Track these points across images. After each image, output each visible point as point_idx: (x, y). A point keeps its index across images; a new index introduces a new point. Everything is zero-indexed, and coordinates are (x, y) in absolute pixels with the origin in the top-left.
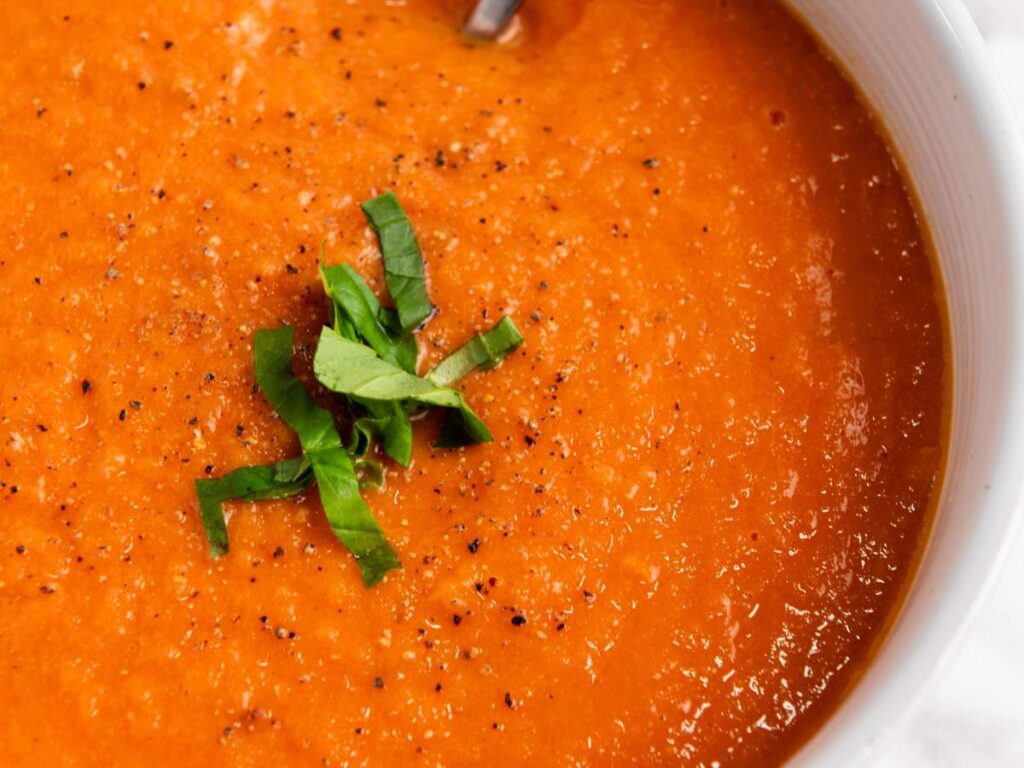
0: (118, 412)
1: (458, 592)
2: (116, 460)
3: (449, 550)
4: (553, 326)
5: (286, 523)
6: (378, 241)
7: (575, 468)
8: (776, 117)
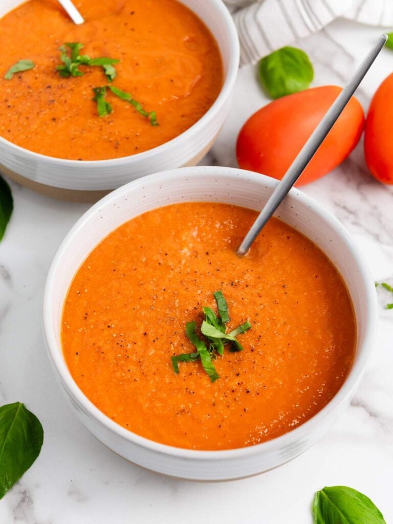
0: (153, 340)
1: (234, 384)
2: (152, 352)
3: (232, 374)
4: (259, 324)
5: (193, 367)
6: (217, 302)
7: (263, 357)
8: (317, 277)
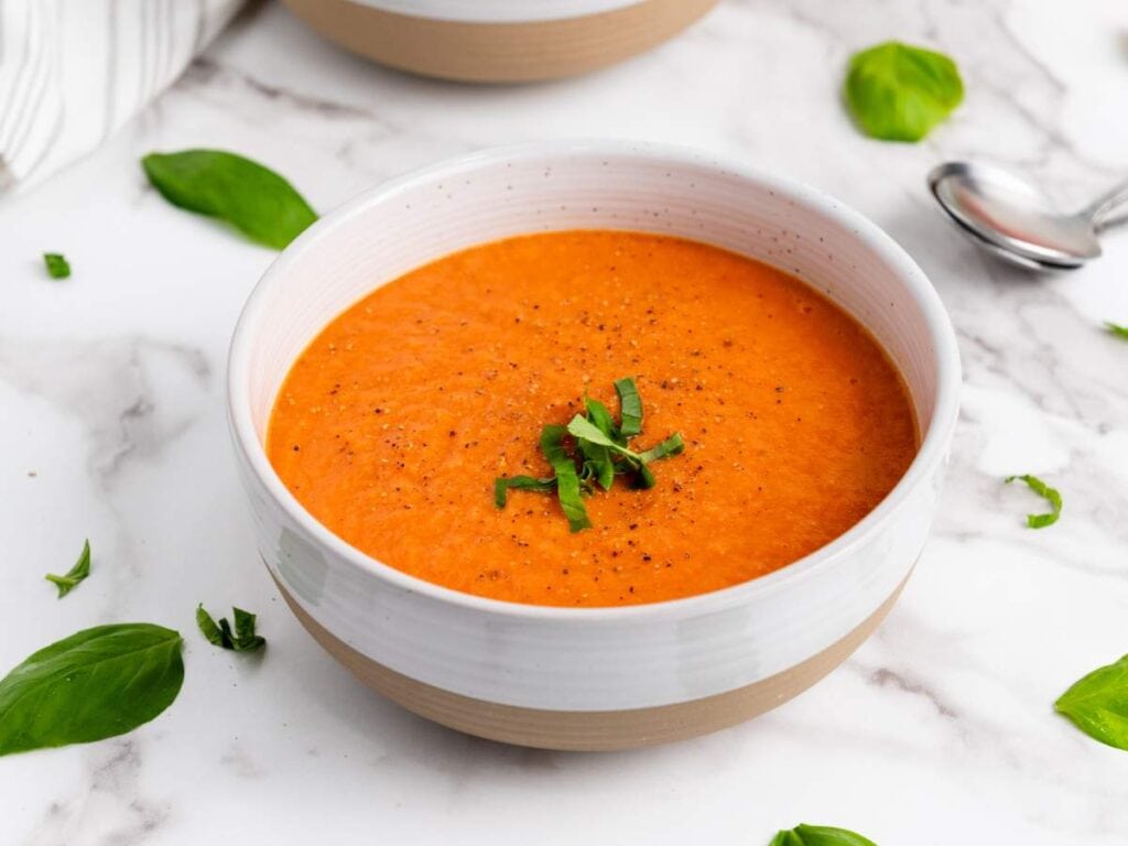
3: (619, 525)
5: (537, 502)
7: (697, 504)
8: (853, 382)
